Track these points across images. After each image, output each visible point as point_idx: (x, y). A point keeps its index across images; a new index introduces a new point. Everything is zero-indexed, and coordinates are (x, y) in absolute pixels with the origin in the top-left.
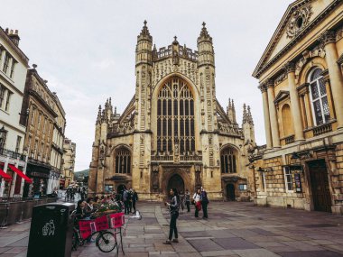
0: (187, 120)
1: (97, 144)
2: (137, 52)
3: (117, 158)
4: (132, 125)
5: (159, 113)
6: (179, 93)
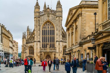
0: (52, 37)
2: (34, 12)
3: (30, 50)
4: (34, 39)
5: (43, 34)
6: (50, 27)
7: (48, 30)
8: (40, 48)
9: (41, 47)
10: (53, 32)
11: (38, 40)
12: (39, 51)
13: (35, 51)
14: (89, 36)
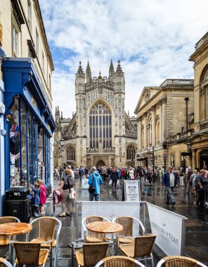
0: (107, 129)
1: (56, 144)
2: (76, 85)
4: (75, 133)
5: (91, 125)
6: (103, 111)
7: (100, 117)
8: (87, 148)
9: (89, 146)
10: (108, 120)
11: (84, 134)
12: (85, 153)
13: (78, 154)
14: (179, 134)
